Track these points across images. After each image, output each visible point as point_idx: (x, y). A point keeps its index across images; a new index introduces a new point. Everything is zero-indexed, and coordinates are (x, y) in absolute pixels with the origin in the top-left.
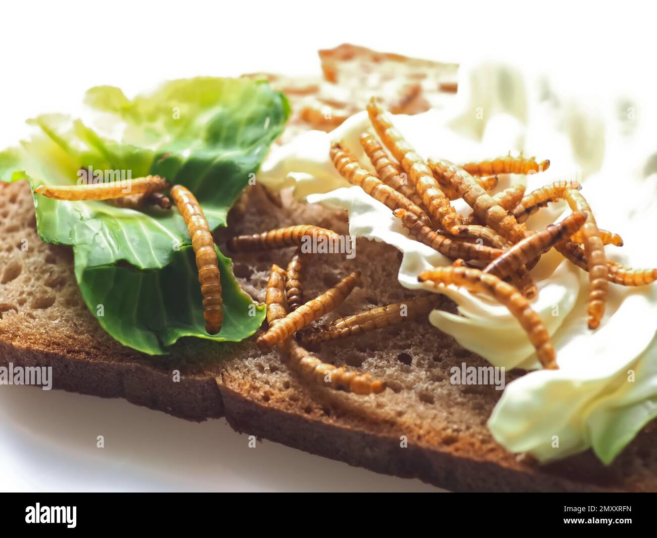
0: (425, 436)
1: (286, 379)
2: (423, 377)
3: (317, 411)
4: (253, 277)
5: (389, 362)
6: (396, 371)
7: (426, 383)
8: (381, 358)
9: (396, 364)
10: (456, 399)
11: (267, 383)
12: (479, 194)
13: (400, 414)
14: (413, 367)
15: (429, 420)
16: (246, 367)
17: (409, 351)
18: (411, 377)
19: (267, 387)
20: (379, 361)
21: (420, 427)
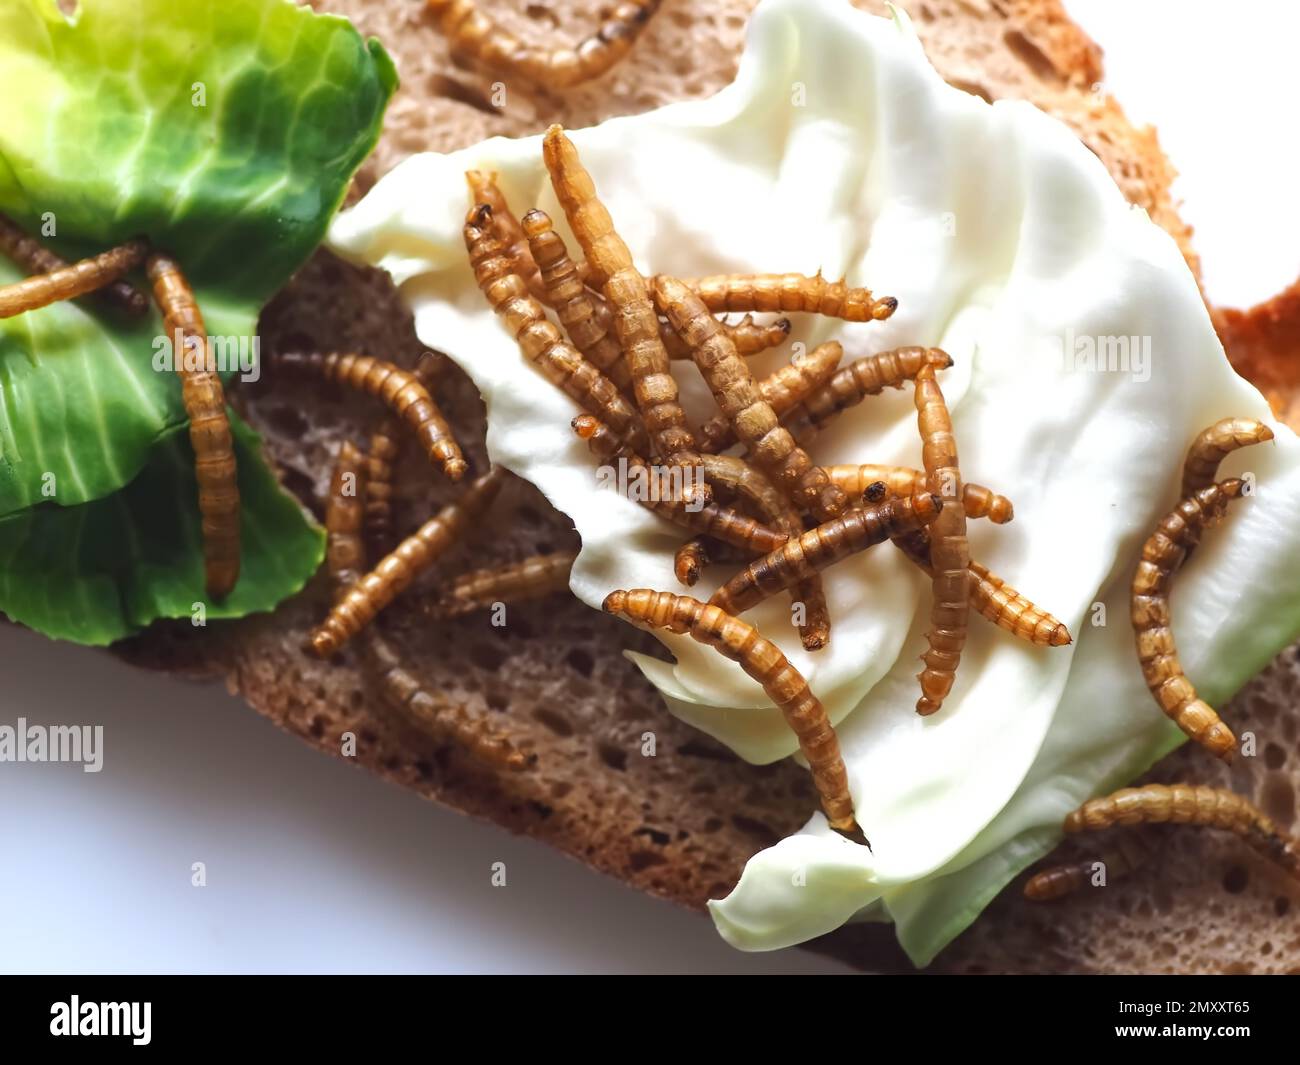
0: (601, 846)
1: (358, 687)
2: (611, 710)
3: (408, 768)
4: (307, 438)
5: (549, 666)
6: (563, 689)
7: (613, 724)
8: (536, 657)
9: (563, 674)
10: (666, 766)
11: (321, 693)
12: (742, 406)
13: (562, 789)
14: (595, 683)
15: (611, 811)
16: (283, 653)
17: (592, 645)
18: (588, 708)
19: (321, 705)
20: (531, 663)
21: (596, 824)
